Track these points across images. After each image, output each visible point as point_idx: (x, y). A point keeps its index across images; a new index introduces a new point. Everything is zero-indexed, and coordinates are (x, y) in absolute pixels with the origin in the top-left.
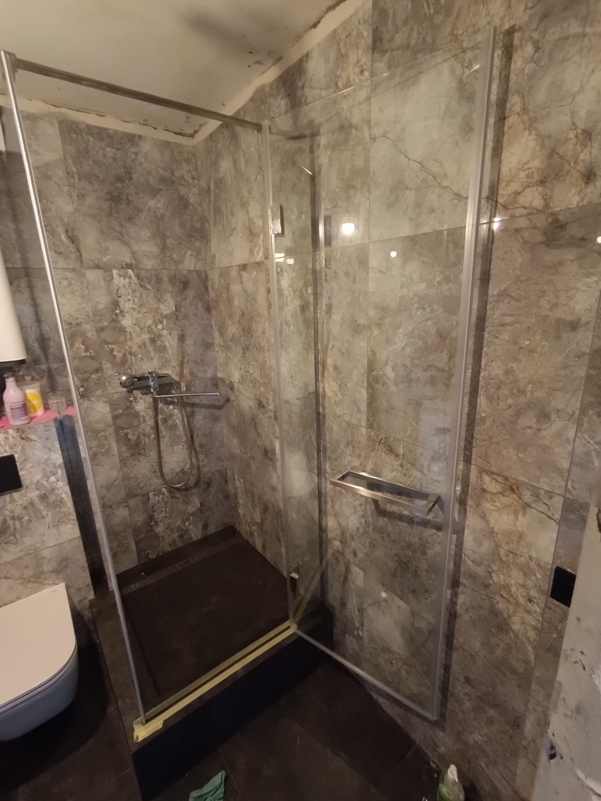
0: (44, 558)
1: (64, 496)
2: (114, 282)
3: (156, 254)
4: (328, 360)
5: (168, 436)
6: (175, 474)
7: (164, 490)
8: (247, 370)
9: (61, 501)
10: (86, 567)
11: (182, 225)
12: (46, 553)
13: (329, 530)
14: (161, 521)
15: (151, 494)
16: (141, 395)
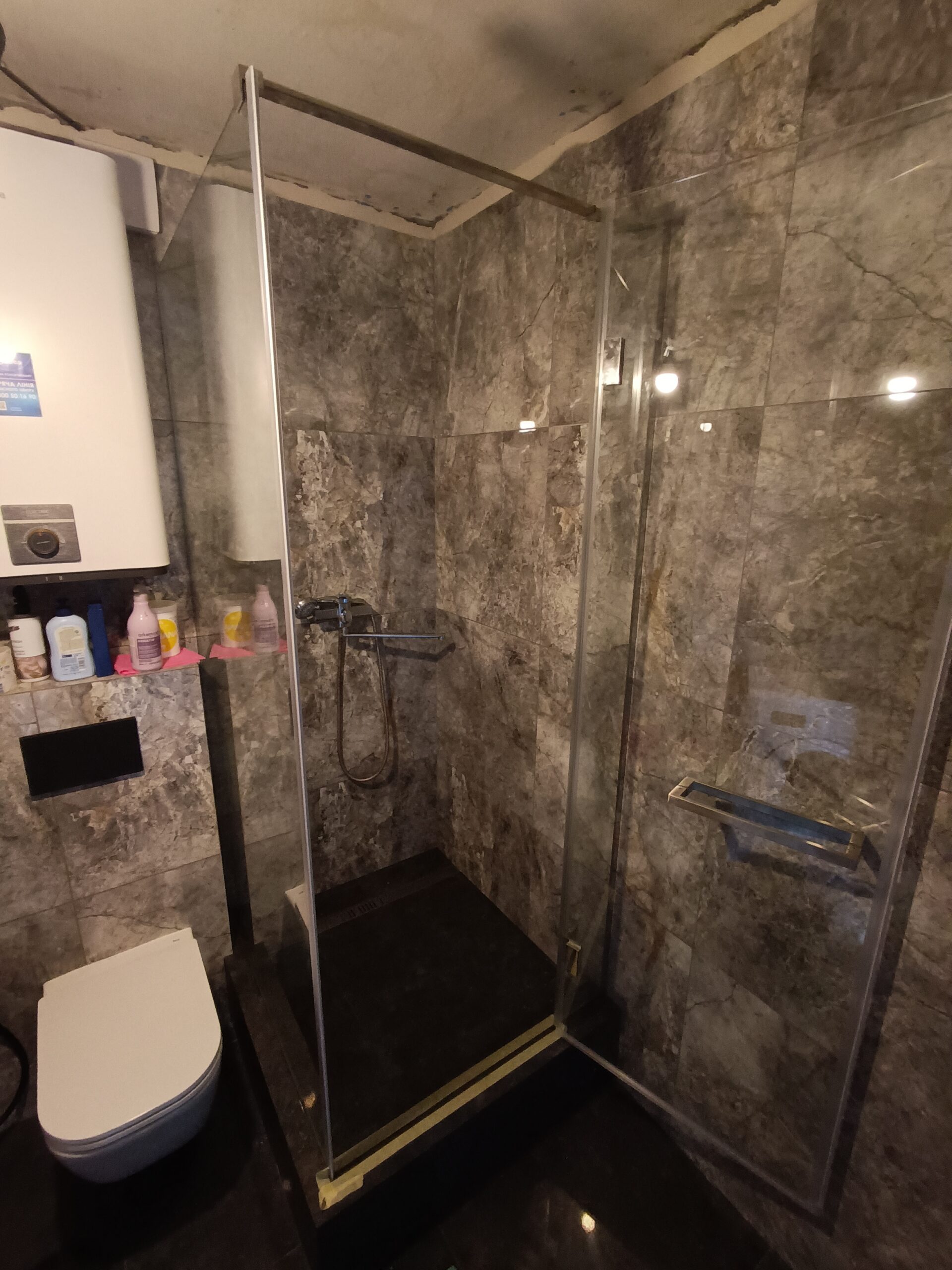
0: (164, 886)
1: (202, 787)
2: (298, 450)
3: (363, 409)
4: (659, 595)
5: (355, 699)
6: (360, 761)
7: (342, 785)
8: (495, 601)
9: (198, 796)
10: (223, 905)
11: (405, 366)
12: (170, 878)
13: (628, 873)
14: (333, 835)
15: (322, 790)
16: (321, 632)
